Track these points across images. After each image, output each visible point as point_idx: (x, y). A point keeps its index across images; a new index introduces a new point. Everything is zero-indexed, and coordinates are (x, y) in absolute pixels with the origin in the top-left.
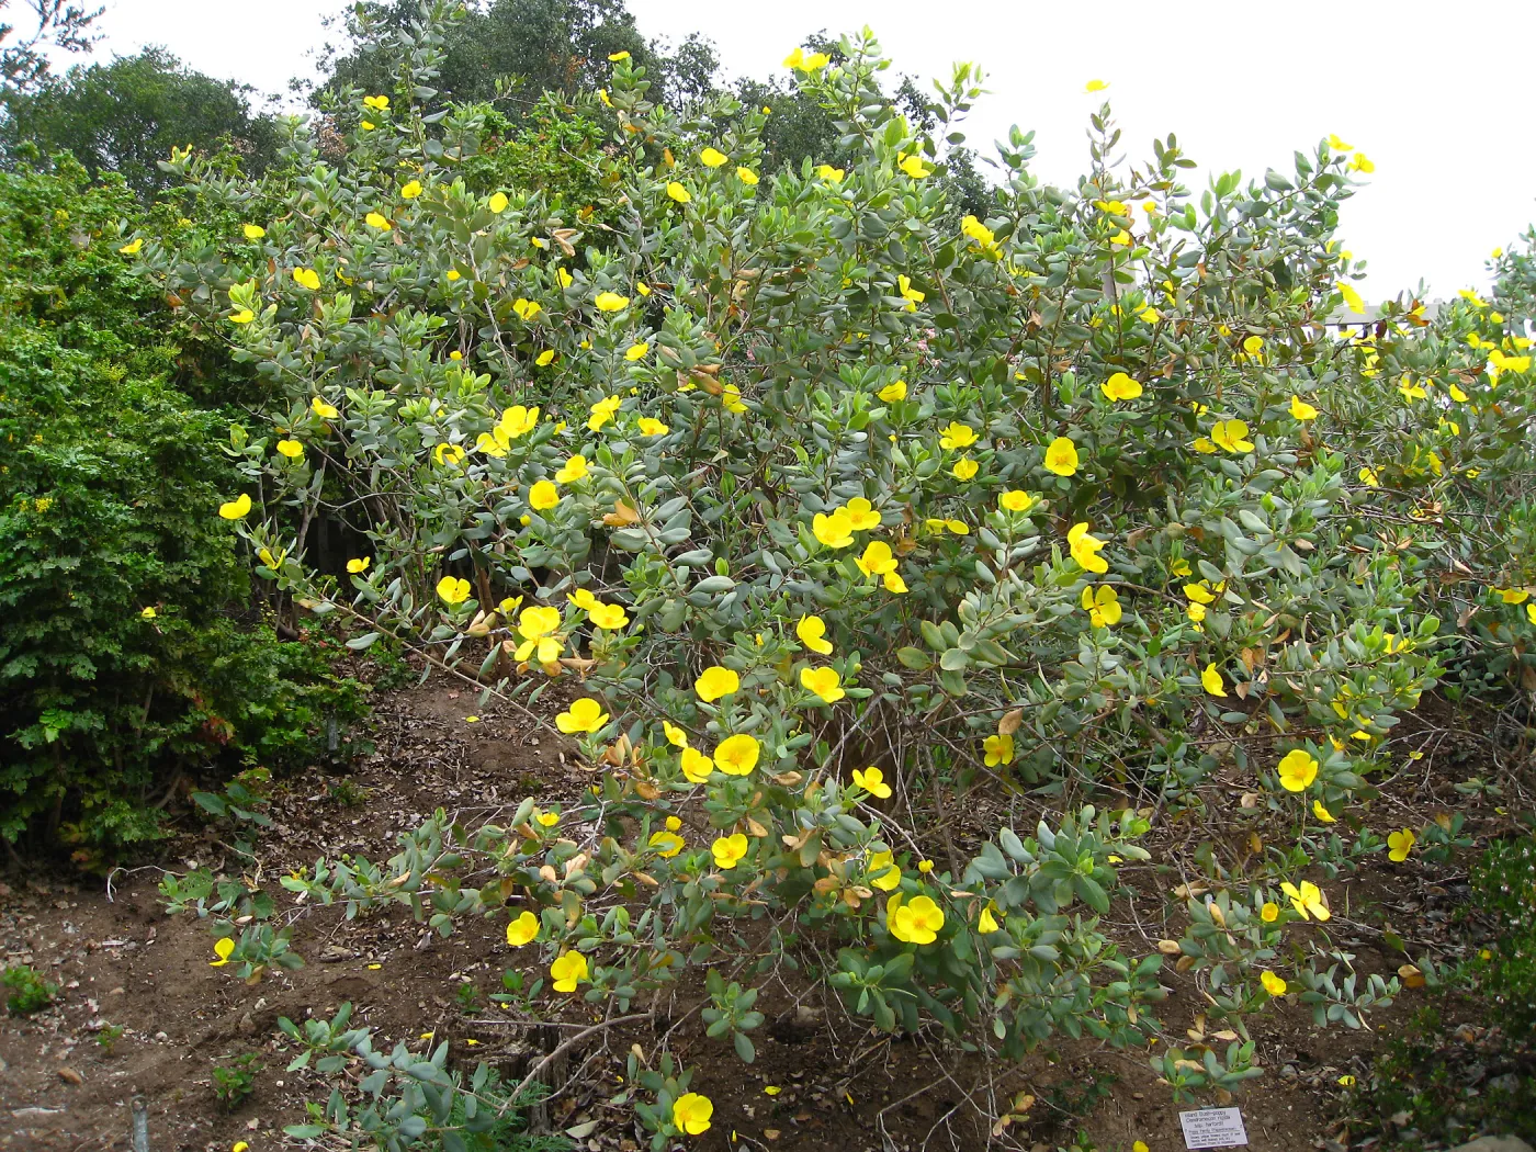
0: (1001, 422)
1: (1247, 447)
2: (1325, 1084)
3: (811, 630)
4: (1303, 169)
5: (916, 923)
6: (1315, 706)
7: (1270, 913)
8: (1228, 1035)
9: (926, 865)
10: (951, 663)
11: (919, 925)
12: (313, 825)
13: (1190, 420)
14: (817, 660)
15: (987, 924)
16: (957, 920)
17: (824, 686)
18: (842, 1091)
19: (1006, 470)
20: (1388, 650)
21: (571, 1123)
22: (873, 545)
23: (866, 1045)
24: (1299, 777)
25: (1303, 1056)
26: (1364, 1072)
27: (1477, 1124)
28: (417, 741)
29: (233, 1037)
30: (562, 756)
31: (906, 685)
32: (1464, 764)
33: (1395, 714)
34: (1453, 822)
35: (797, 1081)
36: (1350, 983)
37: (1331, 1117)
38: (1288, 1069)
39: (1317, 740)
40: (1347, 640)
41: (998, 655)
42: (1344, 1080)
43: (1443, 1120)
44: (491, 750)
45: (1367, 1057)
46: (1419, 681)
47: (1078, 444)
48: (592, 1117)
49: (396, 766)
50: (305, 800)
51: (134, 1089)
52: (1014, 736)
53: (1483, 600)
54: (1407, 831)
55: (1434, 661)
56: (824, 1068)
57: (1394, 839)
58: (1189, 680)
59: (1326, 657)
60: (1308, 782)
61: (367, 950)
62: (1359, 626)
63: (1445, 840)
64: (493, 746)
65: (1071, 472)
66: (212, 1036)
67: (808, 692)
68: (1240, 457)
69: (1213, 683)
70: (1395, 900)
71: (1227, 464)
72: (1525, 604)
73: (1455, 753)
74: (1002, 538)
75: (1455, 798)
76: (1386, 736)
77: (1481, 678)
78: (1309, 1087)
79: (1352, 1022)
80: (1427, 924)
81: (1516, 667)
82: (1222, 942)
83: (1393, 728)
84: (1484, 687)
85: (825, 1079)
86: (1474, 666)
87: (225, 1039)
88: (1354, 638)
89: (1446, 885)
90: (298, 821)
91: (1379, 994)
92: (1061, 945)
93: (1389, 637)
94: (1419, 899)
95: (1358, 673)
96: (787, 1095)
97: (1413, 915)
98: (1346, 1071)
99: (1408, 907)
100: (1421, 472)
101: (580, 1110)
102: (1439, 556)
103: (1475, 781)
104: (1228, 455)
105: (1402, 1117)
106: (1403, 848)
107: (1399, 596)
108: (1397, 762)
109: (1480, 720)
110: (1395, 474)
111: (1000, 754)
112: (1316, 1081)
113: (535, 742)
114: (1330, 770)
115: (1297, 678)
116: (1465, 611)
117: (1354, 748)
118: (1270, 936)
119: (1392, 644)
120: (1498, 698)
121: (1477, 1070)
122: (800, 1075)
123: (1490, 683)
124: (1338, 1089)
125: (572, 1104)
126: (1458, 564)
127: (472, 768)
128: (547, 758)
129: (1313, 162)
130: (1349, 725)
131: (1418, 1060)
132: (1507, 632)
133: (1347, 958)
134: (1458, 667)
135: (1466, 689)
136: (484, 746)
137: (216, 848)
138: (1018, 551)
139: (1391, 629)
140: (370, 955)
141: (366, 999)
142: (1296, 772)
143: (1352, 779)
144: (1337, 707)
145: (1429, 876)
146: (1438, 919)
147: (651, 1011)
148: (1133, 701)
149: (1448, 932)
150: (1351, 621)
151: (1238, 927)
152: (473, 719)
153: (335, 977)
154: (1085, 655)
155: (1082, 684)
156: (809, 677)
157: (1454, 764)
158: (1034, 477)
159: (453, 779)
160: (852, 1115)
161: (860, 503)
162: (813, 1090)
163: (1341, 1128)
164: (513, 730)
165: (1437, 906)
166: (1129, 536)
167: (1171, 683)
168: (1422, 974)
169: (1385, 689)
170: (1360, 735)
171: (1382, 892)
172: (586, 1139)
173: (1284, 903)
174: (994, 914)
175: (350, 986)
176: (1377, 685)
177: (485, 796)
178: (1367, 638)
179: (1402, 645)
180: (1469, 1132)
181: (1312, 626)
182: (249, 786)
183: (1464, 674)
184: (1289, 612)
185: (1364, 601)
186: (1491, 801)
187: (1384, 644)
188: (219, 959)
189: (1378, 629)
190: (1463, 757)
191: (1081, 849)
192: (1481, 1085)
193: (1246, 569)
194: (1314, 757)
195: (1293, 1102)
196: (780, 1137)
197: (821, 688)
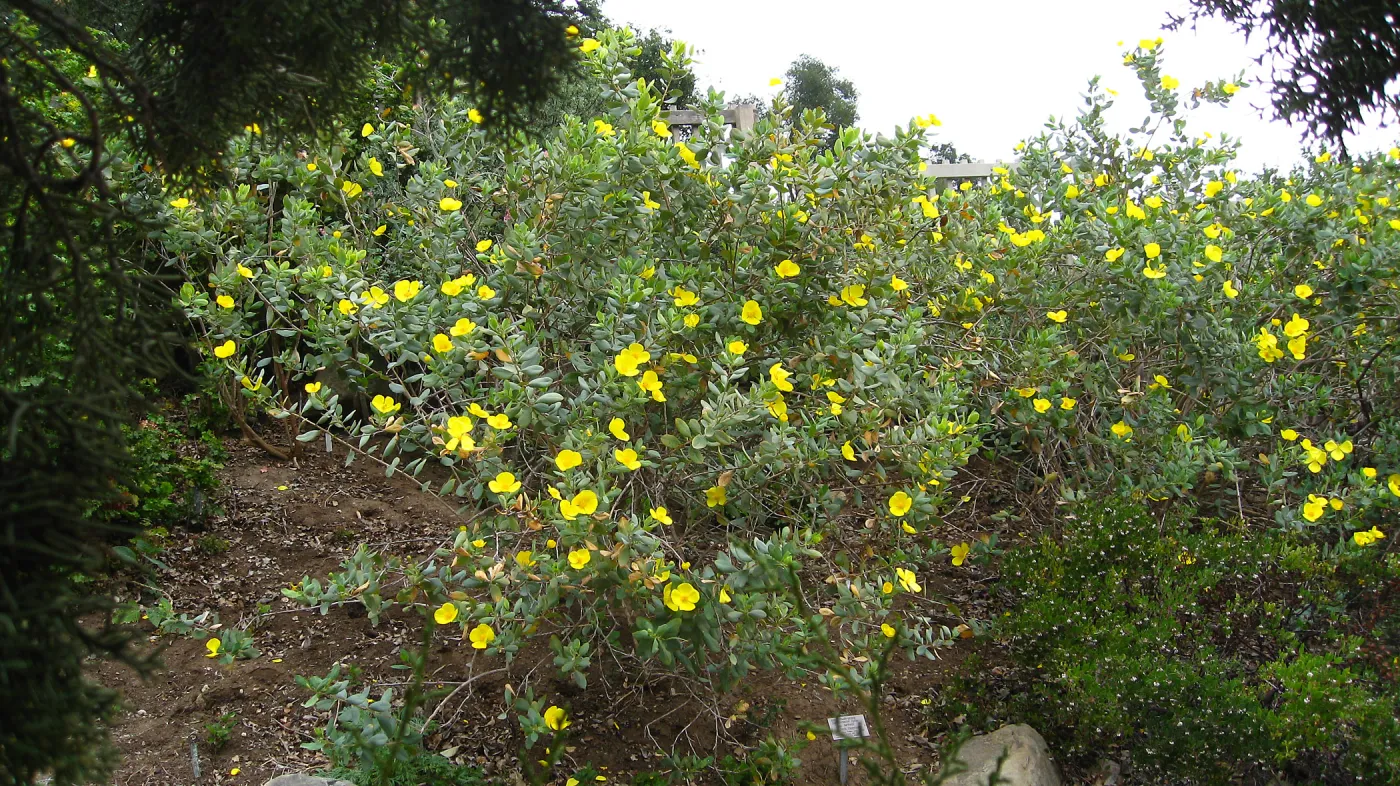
0: (708, 288)
1: (863, 302)
2: (913, 704)
3: (617, 426)
4: (900, 135)
5: (682, 599)
6: (908, 466)
7: (888, 588)
8: (862, 659)
9: (686, 565)
10: (698, 444)
11: (684, 600)
12: (193, 568)
13: (824, 283)
14: (621, 445)
15: (724, 598)
16: (707, 597)
17: (629, 460)
18: (611, 722)
19: (714, 319)
20: (951, 432)
21: (440, 748)
22: (647, 373)
23: (620, 694)
24: (901, 508)
25: (899, 690)
26: (936, 697)
27: (1005, 720)
28: (247, 506)
29: (194, 710)
30: (359, 514)
31: (663, 458)
32: (998, 504)
33: (955, 469)
34: (991, 540)
35: (581, 717)
36: (929, 633)
37: (917, 723)
38: (889, 698)
39: (912, 486)
40: (927, 426)
41: (726, 439)
42: (923, 702)
43: (984, 718)
44: (305, 510)
45: (938, 688)
46: (968, 449)
47: (760, 304)
48: (453, 745)
49: (236, 524)
50: (180, 550)
51: (143, 743)
52: (727, 488)
53: (1007, 394)
54: (964, 545)
55: (977, 437)
56: (596, 709)
57: (955, 551)
58: (834, 451)
59: (914, 437)
60: (906, 510)
61: (267, 651)
62: (932, 417)
63: (987, 551)
64: (306, 508)
65: (757, 322)
66: (179, 711)
67: (619, 463)
68: (859, 308)
69: (849, 453)
70: (953, 594)
71: (852, 315)
72: (1032, 398)
73: (991, 497)
74: (726, 369)
75: (991, 525)
76: (948, 482)
77: (1008, 444)
78: (903, 707)
79: (931, 657)
80: (974, 608)
81: (1028, 438)
82: (858, 607)
83: (954, 478)
84: (1011, 450)
85: (598, 715)
86: (1003, 436)
87: (189, 712)
88: (930, 424)
89: (986, 583)
90: (181, 566)
91: (947, 637)
92: (765, 609)
93: (951, 424)
94: (968, 593)
95: (933, 445)
96: (576, 725)
97: (964, 603)
98: (926, 697)
99: (961, 598)
100: (969, 309)
101: (444, 741)
102: (981, 369)
103: (1004, 512)
104: (851, 308)
105: (960, 719)
106: (960, 556)
107: (956, 398)
108: (953, 504)
109: (1008, 473)
110: (952, 311)
111: (717, 499)
112: (907, 703)
113: (335, 504)
114: (919, 503)
115: (897, 448)
116: (996, 403)
117: (930, 490)
118: (886, 602)
119: (953, 428)
120: (1020, 457)
121: (1005, 691)
122: (582, 713)
123: (1015, 447)
124: (921, 707)
125: (439, 737)
126: (992, 374)
127: (295, 524)
128: (348, 515)
129: (905, 131)
130: (929, 476)
131: (969, 686)
132: (1021, 415)
133: (927, 620)
134: (993, 437)
135: (999, 451)
136: (298, 508)
137: (130, 586)
138: (734, 376)
139: (952, 418)
140: (270, 653)
141: (280, 681)
142: (899, 505)
143: (930, 508)
144: (921, 466)
145: (974, 578)
146: (980, 605)
147: (507, 667)
148: (801, 465)
149: (987, 613)
150: (927, 413)
151: (867, 598)
152: (283, 488)
153: (252, 669)
154: (775, 438)
155: (771, 455)
156: (619, 455)
157: (989, 504)
158: (731, 325)
159: (283, 532)
160: (618, 736)
161: (635, 346)
162: (592, 722)
163: (923, 728)
164: (315, 496)
165: (981, 596)
166: (790, 361)
167: (823, 453)
168: (971, 629)
169: (949, 454)
170: (934, 482)
171: (944, 589)
172: (453, 758)
173: (897, 581)
174: (727, 593)
175: (265, 673)
176: (944, 452)
177: (312, 543)
178: (938, 426)
179: (958, 429)
180: (999, 723)
181: (905, 417)
182: (151, 541)
183: (997, 441)
184: (890, 407)
185: (935, 400)
186: (1017, 527)
187: (948, 428)
188: (211, 652)
189: (944, 420)
190: (998, 499)
191: (784, 552)
192: (1007, 700)
193: (866, 385)
194: (909, 496)
195: (893, 716)
196: (576, 750)
197: (628, 461)
